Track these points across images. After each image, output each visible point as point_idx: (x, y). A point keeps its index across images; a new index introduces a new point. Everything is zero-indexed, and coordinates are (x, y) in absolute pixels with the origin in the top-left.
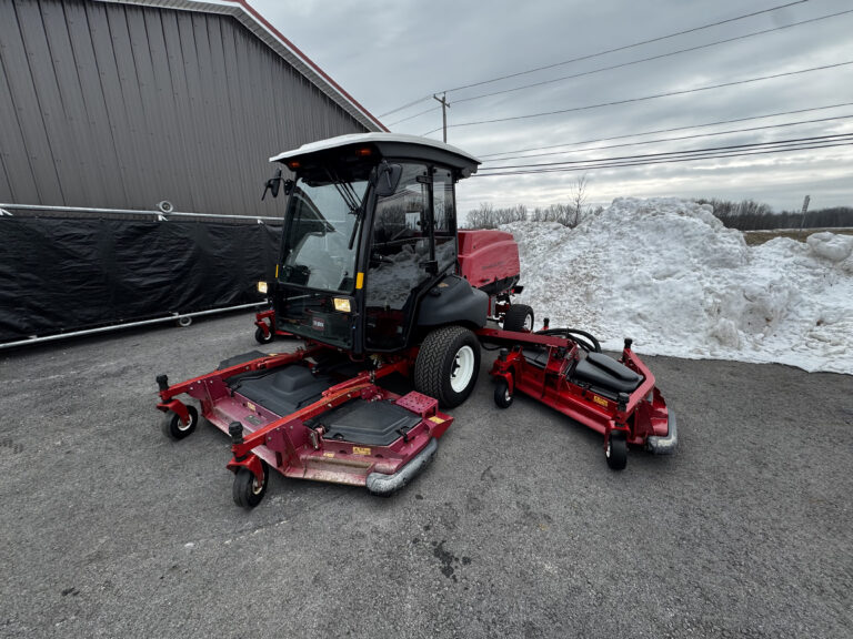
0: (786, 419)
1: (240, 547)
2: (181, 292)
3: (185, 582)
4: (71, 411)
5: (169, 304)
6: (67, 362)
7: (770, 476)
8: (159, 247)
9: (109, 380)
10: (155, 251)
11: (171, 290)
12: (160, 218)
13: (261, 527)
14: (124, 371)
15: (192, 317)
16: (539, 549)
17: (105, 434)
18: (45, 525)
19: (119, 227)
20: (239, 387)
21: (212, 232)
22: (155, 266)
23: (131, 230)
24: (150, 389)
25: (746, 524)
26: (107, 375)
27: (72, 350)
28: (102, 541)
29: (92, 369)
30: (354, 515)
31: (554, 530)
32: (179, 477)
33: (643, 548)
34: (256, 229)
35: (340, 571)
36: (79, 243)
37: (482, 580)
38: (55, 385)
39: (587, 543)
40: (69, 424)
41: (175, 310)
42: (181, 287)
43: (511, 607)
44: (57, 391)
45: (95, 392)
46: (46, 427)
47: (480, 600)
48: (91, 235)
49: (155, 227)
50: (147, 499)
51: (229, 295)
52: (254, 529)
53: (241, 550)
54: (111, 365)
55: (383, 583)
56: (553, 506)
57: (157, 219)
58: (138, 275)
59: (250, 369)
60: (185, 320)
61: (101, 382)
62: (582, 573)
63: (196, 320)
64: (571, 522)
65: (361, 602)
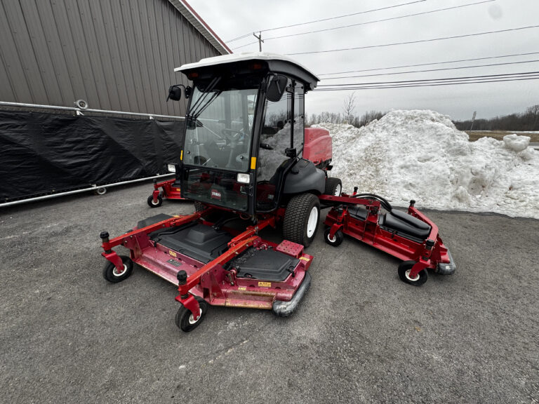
0: (515, 247)
1: (222, 365)
2: (97, 170)
3: (192, 398)
4: (37, 263)
5: (89, 178)
6: (16, 224)
7: (526, 284)
8: (78, 136)
9: (59, 238)
10: (75, 139)
11: (89, 168)
12: (78, 113)
13: (231, 347)
14: (67, 230)
15: (106, 188)
16: (424, 346)
17: (74, 282)
18: (54, 362)
19: (46, 119)
20: (160, 240)
21: (117, 125)
22: (76, 150)
23: (56, 122)
24: (95, 244)
25: (530, 316)
26: (55, 234)
27: (16, 215)
28: (109, 371)
29: (40, 229)
30: (293, 332)
31: (426, 331)
32: (149, 312)
33: (483, 338)
34: (149, 124)
35: (303, 375)
36: (14, 132)
37: (400, 371)
38: (13, 244)
39: (450, 338)
40: (40, 275)
41: (93, 183)
42: (96, 166)
43: (428, 389)
44: (17, 248)
45: (51, 248)
46: (21, 279)
47: (406, 386)
48: (24, 125)
49: (75, 120)
50: (131, 332)
51: (132, 171)
52: (226, 350)
53: (224, 367)
54: (55, 226)
55: (337, 382)
56: (417, 314)
57: (76, 113)
58: (64, 157)
59: (165, 227)
60: (102, 190)
61: (52, 239)
62: (457, 359)
63: (109, 190)
64: (433, 325)
65: (329, 398)
